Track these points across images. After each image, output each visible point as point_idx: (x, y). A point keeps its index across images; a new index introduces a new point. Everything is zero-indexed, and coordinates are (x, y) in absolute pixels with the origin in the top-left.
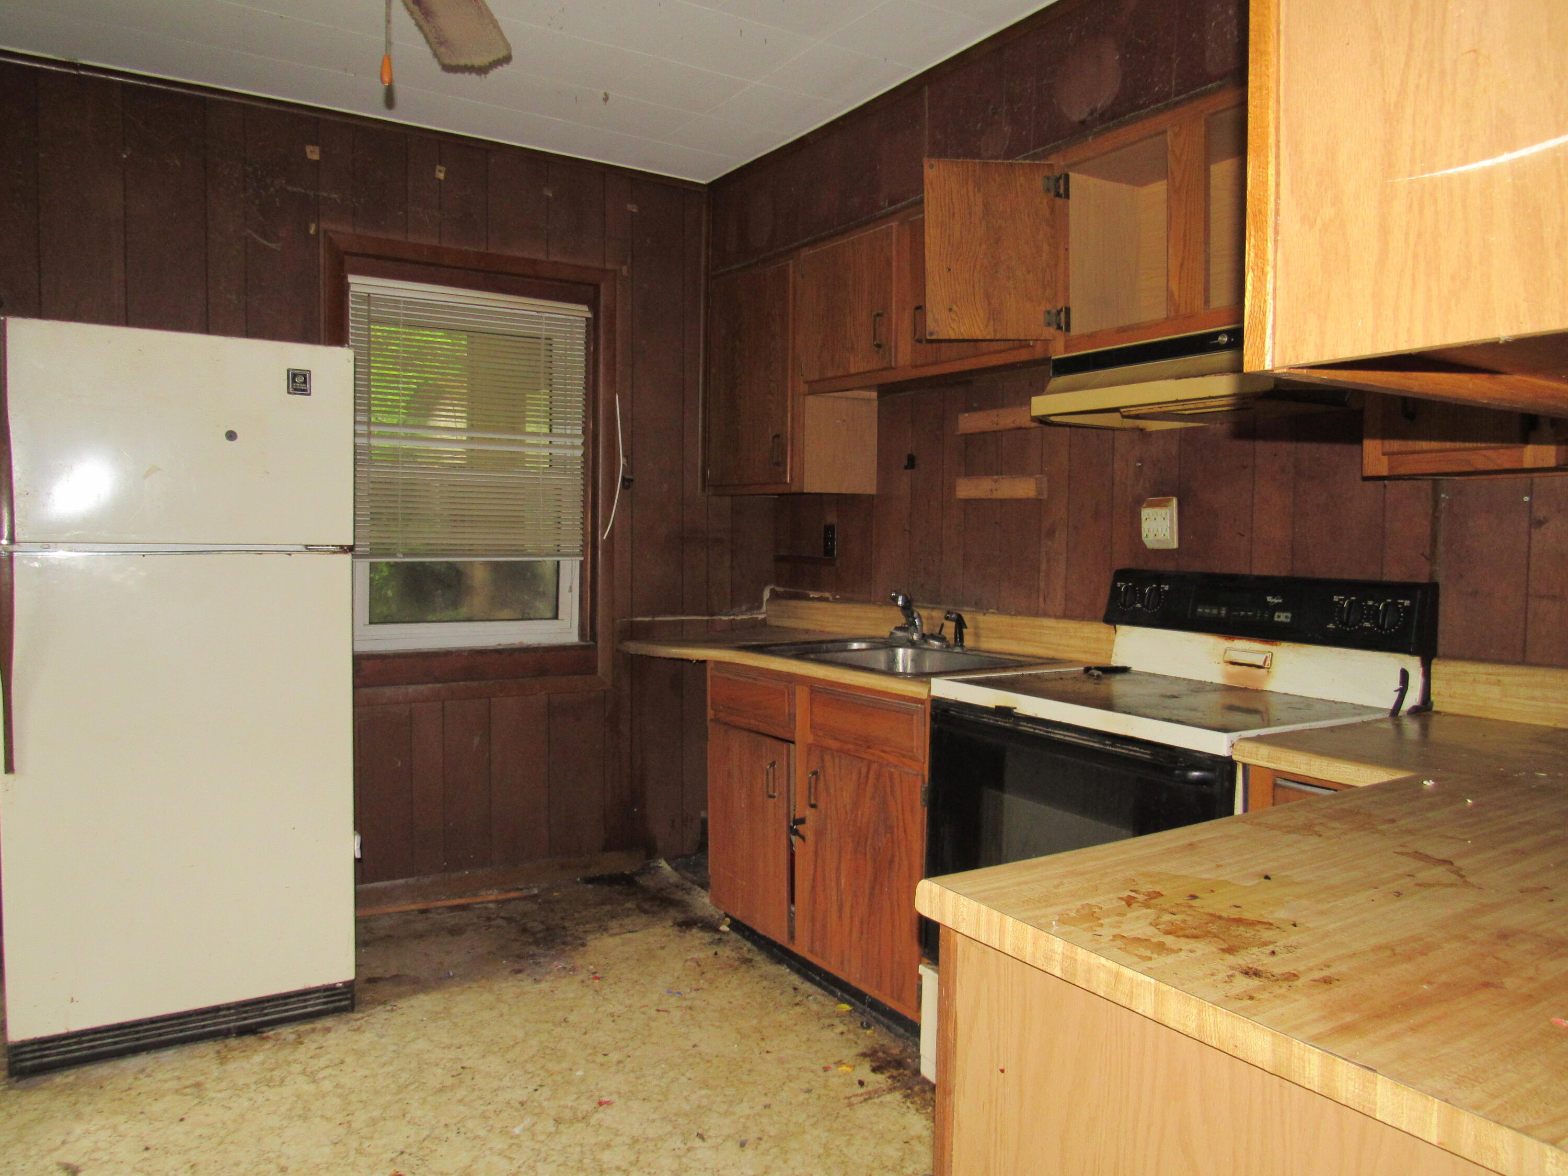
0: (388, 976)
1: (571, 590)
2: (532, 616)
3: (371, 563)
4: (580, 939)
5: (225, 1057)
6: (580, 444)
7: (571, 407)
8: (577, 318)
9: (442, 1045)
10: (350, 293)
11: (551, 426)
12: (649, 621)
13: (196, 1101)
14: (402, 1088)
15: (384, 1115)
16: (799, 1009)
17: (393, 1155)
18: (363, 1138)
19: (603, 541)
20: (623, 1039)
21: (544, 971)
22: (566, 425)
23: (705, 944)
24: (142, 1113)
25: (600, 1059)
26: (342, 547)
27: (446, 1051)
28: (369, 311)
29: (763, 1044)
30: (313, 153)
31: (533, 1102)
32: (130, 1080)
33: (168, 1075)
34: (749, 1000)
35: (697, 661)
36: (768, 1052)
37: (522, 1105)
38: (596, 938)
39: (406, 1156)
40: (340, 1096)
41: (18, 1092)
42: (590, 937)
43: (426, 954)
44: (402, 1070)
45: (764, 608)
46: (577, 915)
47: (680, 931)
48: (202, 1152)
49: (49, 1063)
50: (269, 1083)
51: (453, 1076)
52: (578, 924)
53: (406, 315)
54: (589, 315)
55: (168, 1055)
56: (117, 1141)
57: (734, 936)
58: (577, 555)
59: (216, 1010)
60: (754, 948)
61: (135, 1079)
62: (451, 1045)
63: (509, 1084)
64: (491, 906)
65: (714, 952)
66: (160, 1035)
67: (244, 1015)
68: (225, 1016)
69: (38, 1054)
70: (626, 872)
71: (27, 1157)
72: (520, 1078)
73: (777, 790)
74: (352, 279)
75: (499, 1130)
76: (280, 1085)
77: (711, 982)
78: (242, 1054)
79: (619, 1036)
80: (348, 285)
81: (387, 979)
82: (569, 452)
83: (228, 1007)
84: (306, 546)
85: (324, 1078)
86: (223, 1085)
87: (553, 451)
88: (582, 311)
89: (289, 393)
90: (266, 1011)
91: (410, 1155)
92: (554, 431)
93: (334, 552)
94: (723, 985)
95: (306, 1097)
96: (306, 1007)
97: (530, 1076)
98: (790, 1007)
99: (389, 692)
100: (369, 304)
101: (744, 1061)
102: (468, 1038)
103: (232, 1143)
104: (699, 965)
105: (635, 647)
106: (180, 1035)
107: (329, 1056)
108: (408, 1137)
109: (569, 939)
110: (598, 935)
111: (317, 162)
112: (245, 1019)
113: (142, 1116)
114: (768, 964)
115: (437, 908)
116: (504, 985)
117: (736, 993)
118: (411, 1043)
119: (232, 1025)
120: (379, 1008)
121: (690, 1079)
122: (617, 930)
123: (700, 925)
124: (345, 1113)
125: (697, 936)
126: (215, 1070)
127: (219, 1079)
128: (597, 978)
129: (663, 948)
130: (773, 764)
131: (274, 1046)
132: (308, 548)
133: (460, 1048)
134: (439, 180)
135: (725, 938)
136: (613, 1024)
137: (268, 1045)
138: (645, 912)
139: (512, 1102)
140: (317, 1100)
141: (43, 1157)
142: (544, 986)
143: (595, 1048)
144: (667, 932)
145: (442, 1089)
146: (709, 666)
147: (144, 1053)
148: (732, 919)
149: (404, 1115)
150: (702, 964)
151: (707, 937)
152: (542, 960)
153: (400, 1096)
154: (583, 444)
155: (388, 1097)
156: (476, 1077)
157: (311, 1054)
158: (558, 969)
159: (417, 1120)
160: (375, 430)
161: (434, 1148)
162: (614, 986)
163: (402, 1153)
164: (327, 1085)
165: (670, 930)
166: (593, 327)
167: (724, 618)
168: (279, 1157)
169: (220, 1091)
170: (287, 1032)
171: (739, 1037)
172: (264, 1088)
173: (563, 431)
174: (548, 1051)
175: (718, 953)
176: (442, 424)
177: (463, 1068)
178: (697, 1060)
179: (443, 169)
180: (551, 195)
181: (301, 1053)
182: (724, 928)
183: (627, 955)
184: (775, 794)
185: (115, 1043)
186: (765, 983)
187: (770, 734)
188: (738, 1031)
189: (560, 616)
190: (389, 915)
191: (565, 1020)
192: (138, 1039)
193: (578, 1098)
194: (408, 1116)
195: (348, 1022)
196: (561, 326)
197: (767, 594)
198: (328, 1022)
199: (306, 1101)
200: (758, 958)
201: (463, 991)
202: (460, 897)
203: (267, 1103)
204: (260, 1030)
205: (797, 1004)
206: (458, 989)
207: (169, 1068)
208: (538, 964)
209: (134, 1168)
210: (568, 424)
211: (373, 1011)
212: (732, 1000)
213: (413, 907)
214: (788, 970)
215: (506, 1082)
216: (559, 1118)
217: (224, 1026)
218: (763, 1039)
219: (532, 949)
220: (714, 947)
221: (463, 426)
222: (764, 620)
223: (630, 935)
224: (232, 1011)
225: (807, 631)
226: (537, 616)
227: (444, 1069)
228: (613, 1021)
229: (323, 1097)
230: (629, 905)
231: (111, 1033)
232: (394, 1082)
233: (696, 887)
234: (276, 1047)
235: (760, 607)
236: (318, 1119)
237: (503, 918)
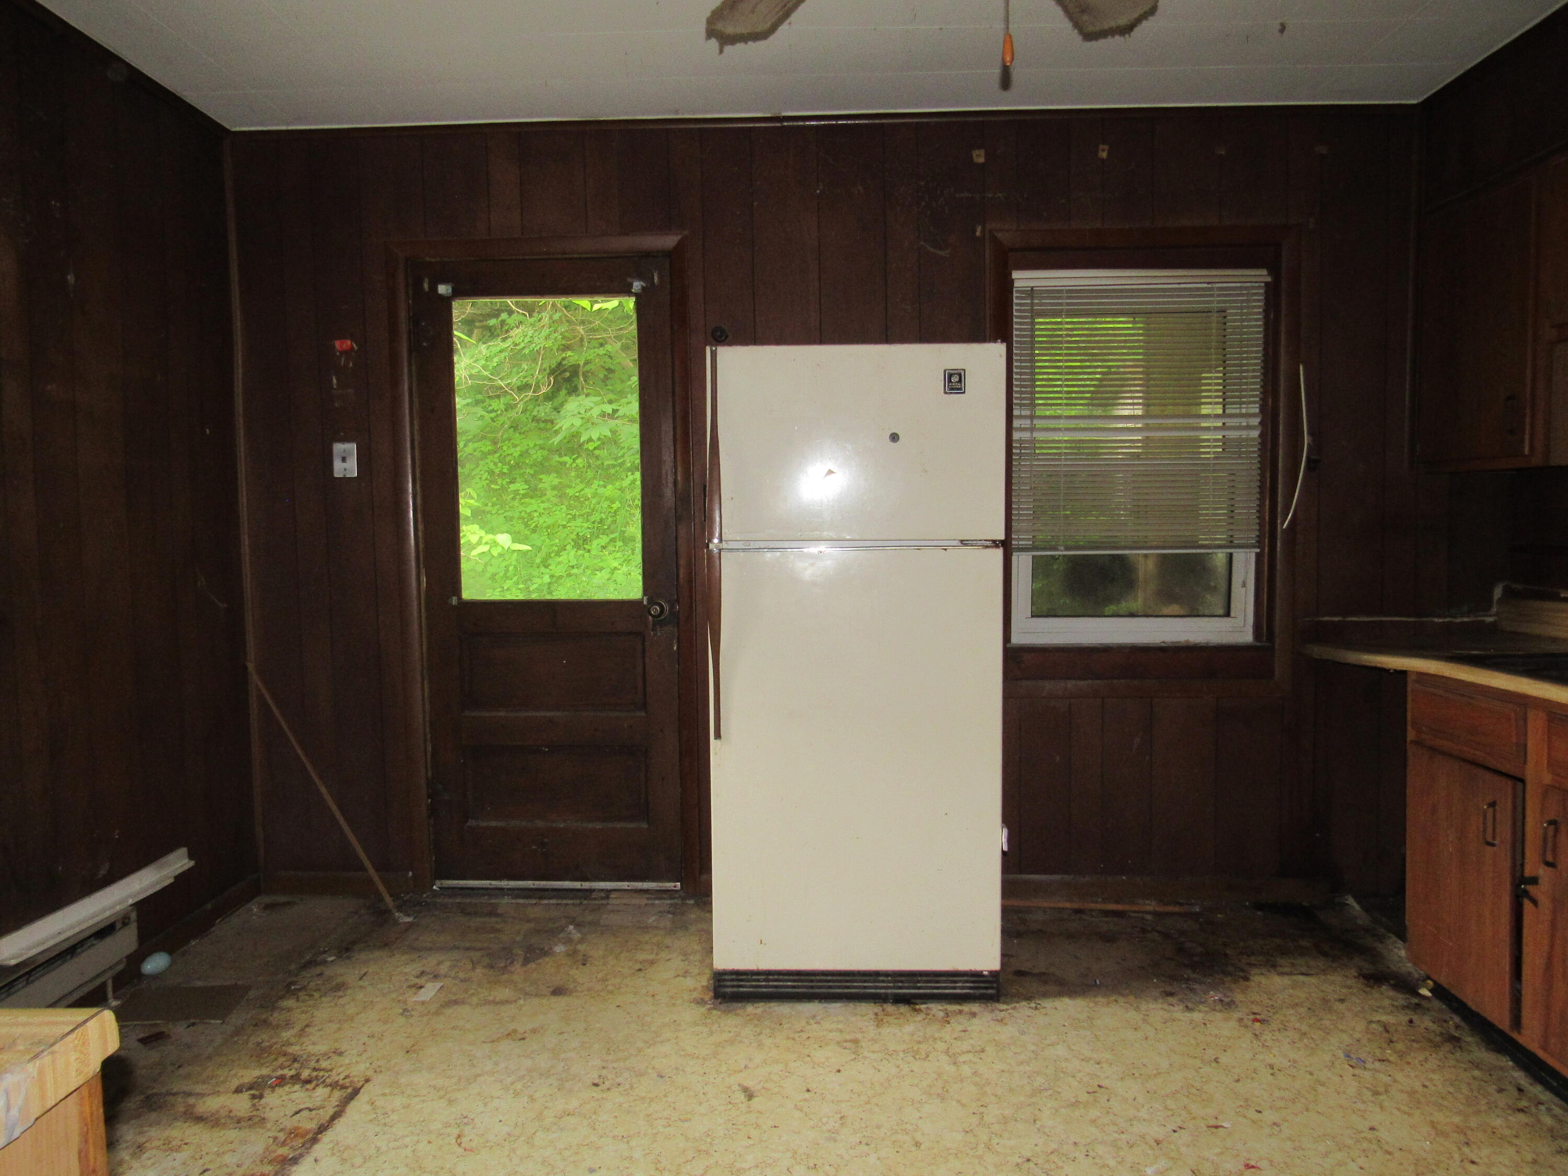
0: (1036, 971)
1: (1244, 585)
2: (1201, 613)
3: (1033, 557)
4: (1243, 971)
5: (882, 1020)
6: (1256, 424)
7: (1246, 384)
8: (1254, 284)
9: (1082, 1057)
10: (1014, 289)
11: (1224, 406)
12: (1339, 621)
13: (854, 1056)
14: (1036, 1092)
15: (1015, 1116)
16: (1521, 1117)
17: (1020, 1161)
18: (993, 1133)
19: (1283, 531)
20: (1282, 1098)
21: (1198, 999)
22: (1241, 403)
23: (1397, 1007)
24: (809, 1056)
25: (1252, 1114)
26: (994, 541)
27: (1084, 1064)
28: (1032, 304)
29: (1466, 1150)
30: (979, 157)
31: (1169, 1143)
32: (803, 1023)
33: (834, 1026)
34: (1451, 1090)
35: (1395, 670)
36: (1473, 1162)
37: (1158, 1144)
38: (1262, 974)
39: (1031, 1165)
40: (976, 1084)
41: (719, 1013)
42: (1255, 971)
43: (1075, 956)
44: (1038, 1073)
45: (1494, 609)
46: (1241, 944)
47: (1367, 985)
48: (852, 1106)
49: (743, 993)
50: (915, 1054)
51: (1088, 1093)
52: (1241, 953)
53: (1068, 304)
54: (1269, 279)
55: (836, 1007)
56: (787, 1077)
57: (1437, 1004)
58: (1253, 546)
59: (877, 974)
60: (1463, 1024)
61: (807, 1023)
62: (1090, 1059)
63: (1146, 1117)
64: (1149, 917)
65: (1407, 1018)
66: (830, 987)
67: (900, 984)
68: (883, 981)
69: (735, 983)
70: (1305, 904)
71: (718, 1072)
72: (1158, 1113)
73: (1498, 838)
74: (1016, 275)
75: (1129, 1165)
76: (924, 1059)
77: (1401, 1055)
78: (896, 1021)
79: (1277, 1093)
80: (1012, 281)
81: (1034, 975)
82: (1244, 434)
83: (887, 974)
84: (962, 541)
85: (964, 1062)
86: (876, 1047)
87: (1226, 433)
88: (1259, 277)
89: (945, 393)
90: (919, 985)
91: (1036, 1164)
92: (1228, 411)
93: (987, 547)
94: (1417, 1061)
95: (945, 1078)
96: (955, 988)
97: (1170, 1113)
98: (1509, 1112)
99: (1049, 686)
100: (1032, 298)
101: (1437, 1165)
102: (1108, 1055)
103: (877, 1105)
104: (1387, 1031)
105: (1318, 651)
106: (846, 991)
107: (971, 1041)
108: (1036, 1145)
109: (1230, 969)
110: (1264, 971)
111: (983, 164)
112: (901, 988)
113: (809, 1059)
114: (1483, 1049)
115: (1091, 910)
116: (1152, 1006)
117: (1435, 1077)
118: (1050, 1047)
119: (889, 991)
120: (1024, 1003)
121: (1361, 1168)
122: (1287, 970)
123: (1392, 982)
124: (980, 1103)
125: (1386, 996)
126: (871, 1031)
127: (874, 1041)
128: (1256, 1020)
129: (1342, 1001)
130: (1493, 805)
131: (924, 1019)
132: (963, 543)
133: (1098, 1063)
134: (1103, 159)
135: (1425, 1004)
136: (1271, 1078)
137: (919, 1017)
138: (1325, 955)
139: (1147, 1137)
140: (955, 1083)
141: (730, 1075)
142: (1197, 1016)
143: (1247, 1100)
144: (1349, 982)
145: (1076, 1104)
146: (1411, 679)
147: (817, 1001)
148: (1435, 982)
149: (1035, 1121)
150: (1392, 1029)
151: (1401, 999)
152: (1197, 986)
153: (1034, 1100)
154: (1260, 423)
155: (1022, 1099)
156: (1111, 1100)
157: (956, 1035)
158: (1215, 1001)
159: (1047, 1130)
160: (1038, 423)
161: (1060, 1164)
162: (1277, 1033)
163: (1028, 1160)
164: (966, 1070)
165: (1354, 980)
166: (1272, 293)
167: (1436, 620)
168: (915, 1131)
169: (873, 1052)
170: (937, 1009)
171: (1433, 1133)
172: (910, 1059)
173: (1237, 411)
174: (1194, 1091)
175: (1414, 1021)
176: (1126, 413)
177: (1099, 1086)
178: (1374, 1147)
179: (1106, 147)
180: (1223, 153)
181: (947, 1032)
182: (1425, 992)
183: (1297, 1001)
184: (1495, 842)
185: (794, 987)
186: (1476, 1073)
187: (1491, 766)
188: (1433, 1125)
189: (1232, 614)
190: (1044, 910)
191: (1216, 1060)
192: (812, 987)
193: (1222, 1153)
194: (1038, 1123)
195: (993, 1011)
196: (1238, 295)
197: (1498, 592)
198: (975, 1007)
199: (946, 1082)
200: (1469, 1039)
201: (1108, 1003)
202: (1117, 902)
203: (912, 1073)
204: (912, 1000)
205: (1521, 1110)
206: (1104, 1000)
207: (835, 1019)
208: (1192, 990)
209: (796, 1105)
210: (1244, 403)
211: (1018, 1005)
212: (1427, 1083)
213: (1068, 905)
214: (1510, 1063)
215: (1143, 1113)
216: (1198, 1170)
217: (882, 991)
218: (1467, 1144)
219: (1188, 973)
220: (1409, 1012)
221: (1140, 413)
222: (1494, 624)
223: (1301, 978)
224: (890, 978)
225: (1555, 640)
226: (1207, 612)
227: (1079, 1082)
228: (1272, 1074)
229: (962, 1081)
230: (1304, 943)
231: (791, 978)
232: (1029, 1083)
233: (1391, 935)
234: (926, 1021)
235: (1490, 607)
236: (954, 1103)
237: (1158, 932)
